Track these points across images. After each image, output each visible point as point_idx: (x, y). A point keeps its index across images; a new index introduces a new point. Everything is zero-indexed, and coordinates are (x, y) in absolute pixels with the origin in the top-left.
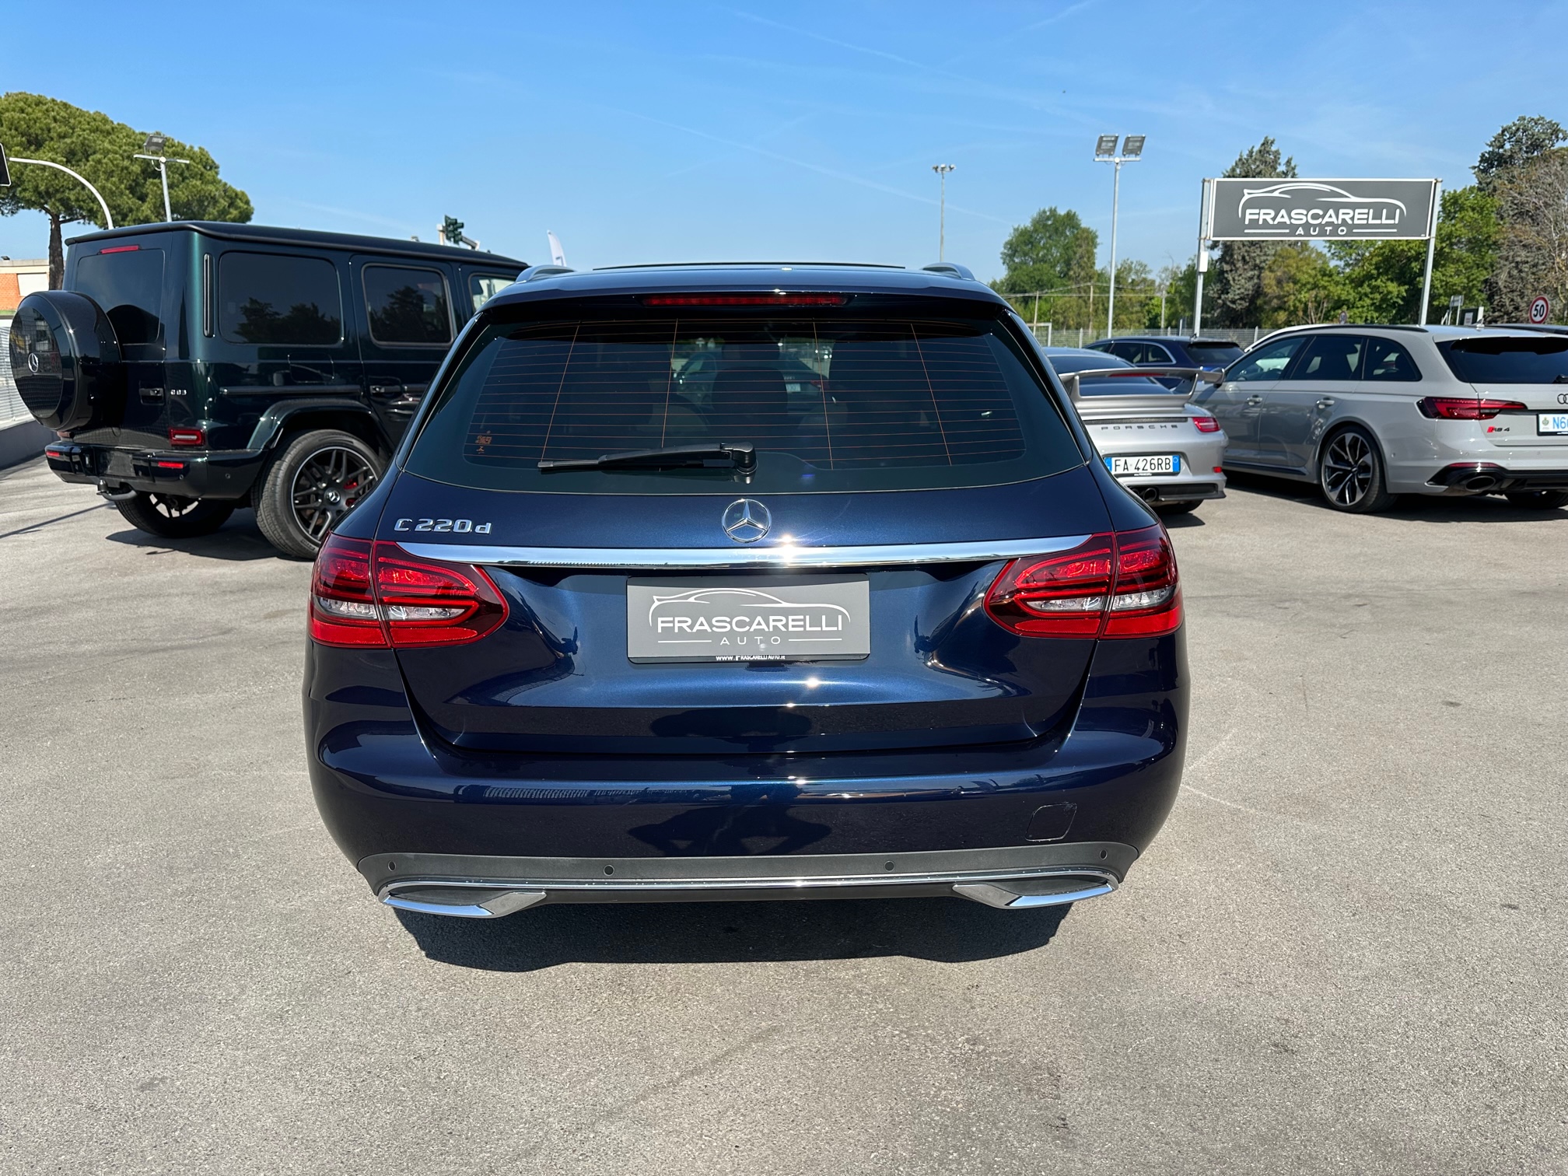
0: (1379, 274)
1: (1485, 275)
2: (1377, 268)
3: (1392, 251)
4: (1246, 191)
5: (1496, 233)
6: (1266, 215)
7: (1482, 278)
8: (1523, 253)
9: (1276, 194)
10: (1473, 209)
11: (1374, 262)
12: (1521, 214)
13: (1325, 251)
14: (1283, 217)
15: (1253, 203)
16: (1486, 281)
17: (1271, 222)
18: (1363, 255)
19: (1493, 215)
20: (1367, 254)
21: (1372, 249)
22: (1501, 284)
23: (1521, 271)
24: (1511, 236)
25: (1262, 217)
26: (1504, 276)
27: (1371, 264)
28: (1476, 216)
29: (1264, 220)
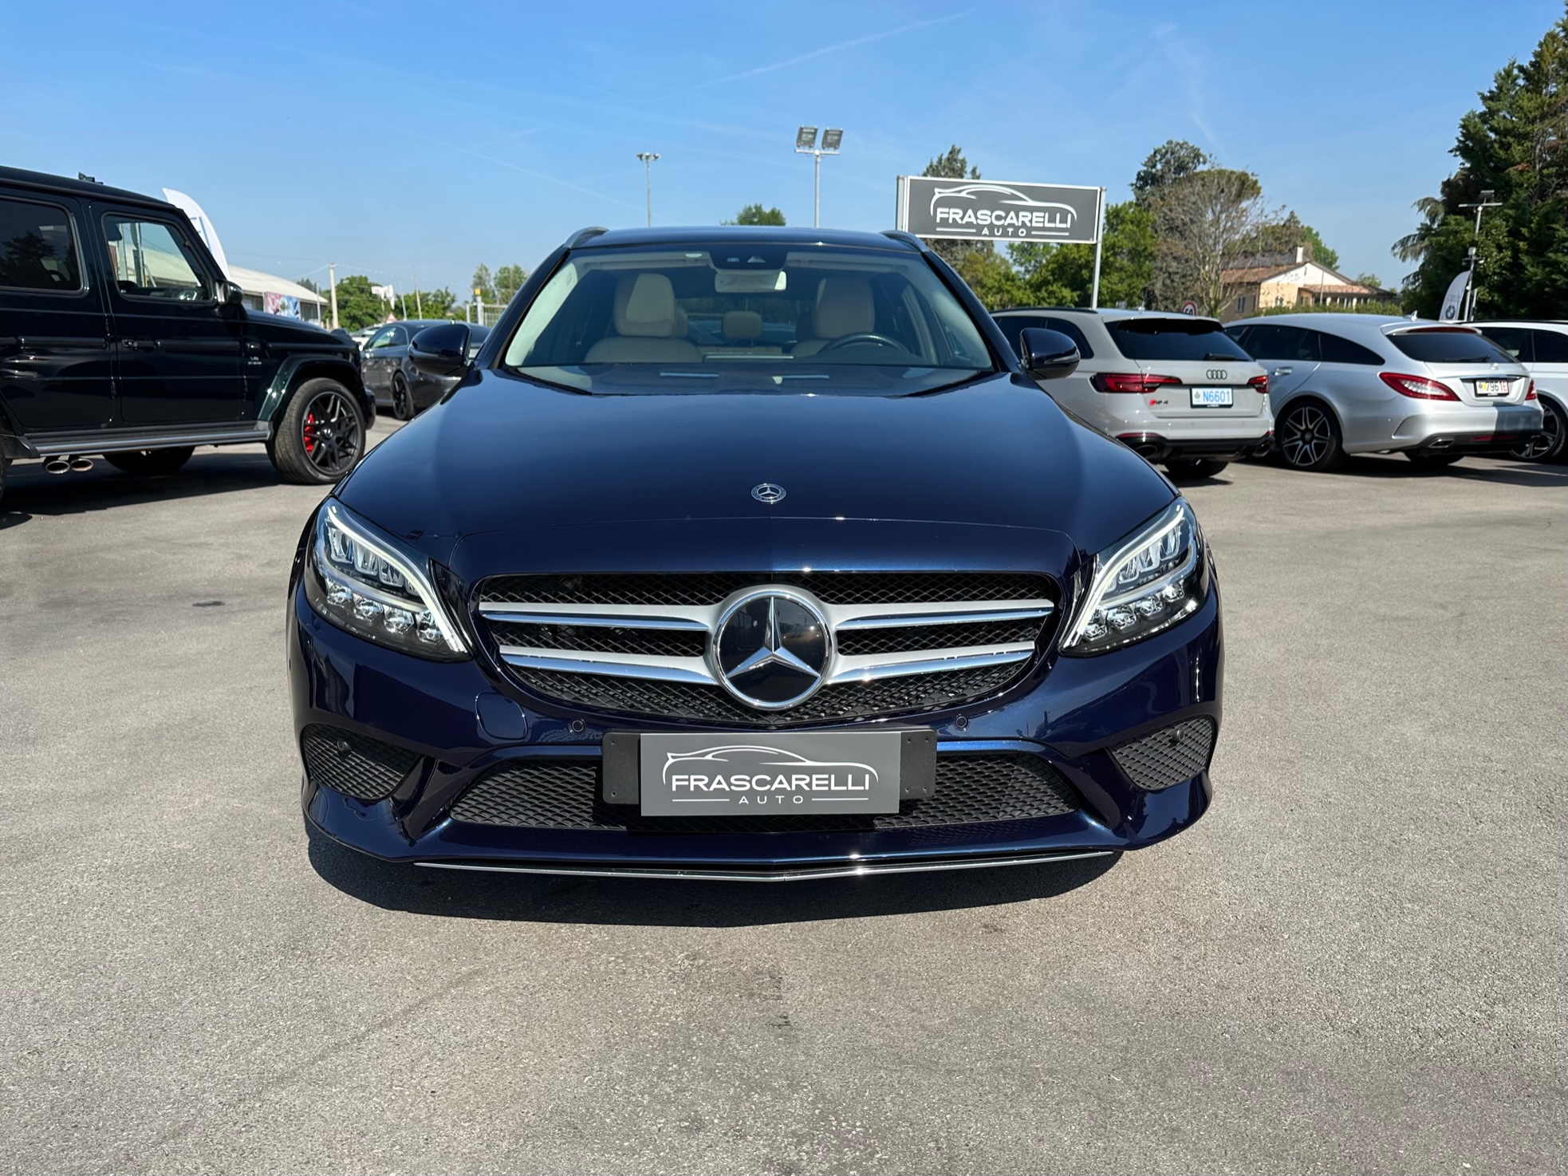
0: (1055, 280)
1: (1142, 284)
2: (1053, 274)
3: (1065, 258)
4: (937, 190)
5: (1151, 245)
6: (955, 214)
7: (1141, 287)
8: (1174, 264)
9: (963, 194)
10: (1132, 222)
11: (1050, 268)
12: (1171, 229)
13: (1008, 257)
14: (970, 217)
15: (943, 203)
16: (1144, 289)
17: (960, 221)
18: (1041, 262)
19: (1149, 229)
20: (1044, 262)
21: (1048, 257)
22: (1157, 292)
23: (1172, 281)
24: (1164, 248)
25: (952, 216)
26: (1159, 285)
27: (1047, 271)
28: (1135, 228)
29: (954, 219)
